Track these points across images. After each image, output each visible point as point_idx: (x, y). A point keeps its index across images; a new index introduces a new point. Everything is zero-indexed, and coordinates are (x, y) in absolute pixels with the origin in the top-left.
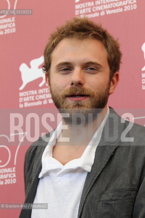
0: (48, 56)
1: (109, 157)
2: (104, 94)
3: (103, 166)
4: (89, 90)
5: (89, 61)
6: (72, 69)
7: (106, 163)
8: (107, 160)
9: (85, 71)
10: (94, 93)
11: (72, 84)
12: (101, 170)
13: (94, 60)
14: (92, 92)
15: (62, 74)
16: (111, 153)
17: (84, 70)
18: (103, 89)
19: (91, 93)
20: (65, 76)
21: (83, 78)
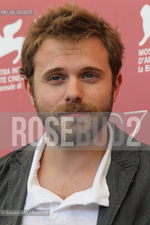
0: (29, 59)
1: (128, 185)
2: (108, 107)
3: (123, 198)
4: (89, 105)
5: (88, 66)
6: (64, 78)
7: (125, 194)
8: (127, 190)
9: (83, 79)
10: (96, 108)
11: (68, 100)
12: (120, 203)
13: (93, 64)
14: (93, 107)
15: (52, 84)
16: (131, 180)
17: (80, 79)
18: (107, 101)
19: (93, 109)
20: (56, 87)
21: (81, 91)
